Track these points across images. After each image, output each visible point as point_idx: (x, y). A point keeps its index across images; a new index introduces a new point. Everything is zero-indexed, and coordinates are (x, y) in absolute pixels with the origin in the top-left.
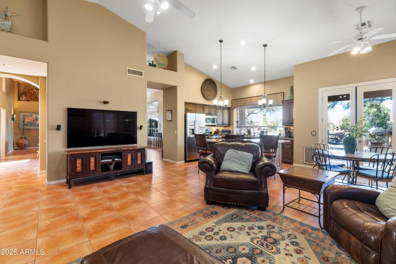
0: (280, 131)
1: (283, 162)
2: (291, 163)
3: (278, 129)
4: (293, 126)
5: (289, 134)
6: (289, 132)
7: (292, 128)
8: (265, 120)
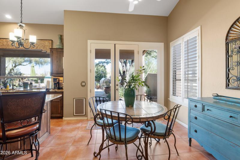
0: (48, 82)
1: (52, 118)
2: (61, 117)
3: (46, 80)
4: (63, 76)
5: (58, 86)
6: (58, 83)
7: (61, 79)
8: (33, 71)
